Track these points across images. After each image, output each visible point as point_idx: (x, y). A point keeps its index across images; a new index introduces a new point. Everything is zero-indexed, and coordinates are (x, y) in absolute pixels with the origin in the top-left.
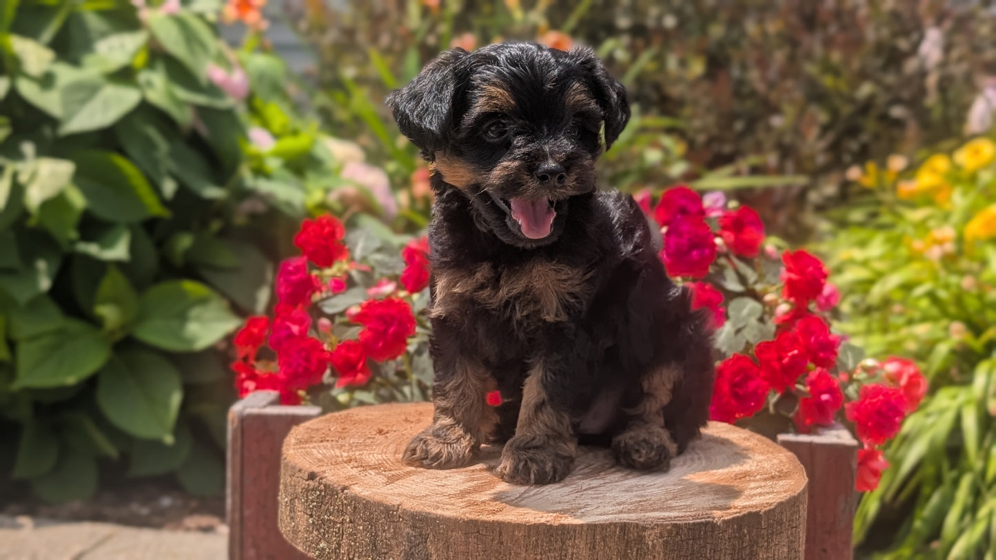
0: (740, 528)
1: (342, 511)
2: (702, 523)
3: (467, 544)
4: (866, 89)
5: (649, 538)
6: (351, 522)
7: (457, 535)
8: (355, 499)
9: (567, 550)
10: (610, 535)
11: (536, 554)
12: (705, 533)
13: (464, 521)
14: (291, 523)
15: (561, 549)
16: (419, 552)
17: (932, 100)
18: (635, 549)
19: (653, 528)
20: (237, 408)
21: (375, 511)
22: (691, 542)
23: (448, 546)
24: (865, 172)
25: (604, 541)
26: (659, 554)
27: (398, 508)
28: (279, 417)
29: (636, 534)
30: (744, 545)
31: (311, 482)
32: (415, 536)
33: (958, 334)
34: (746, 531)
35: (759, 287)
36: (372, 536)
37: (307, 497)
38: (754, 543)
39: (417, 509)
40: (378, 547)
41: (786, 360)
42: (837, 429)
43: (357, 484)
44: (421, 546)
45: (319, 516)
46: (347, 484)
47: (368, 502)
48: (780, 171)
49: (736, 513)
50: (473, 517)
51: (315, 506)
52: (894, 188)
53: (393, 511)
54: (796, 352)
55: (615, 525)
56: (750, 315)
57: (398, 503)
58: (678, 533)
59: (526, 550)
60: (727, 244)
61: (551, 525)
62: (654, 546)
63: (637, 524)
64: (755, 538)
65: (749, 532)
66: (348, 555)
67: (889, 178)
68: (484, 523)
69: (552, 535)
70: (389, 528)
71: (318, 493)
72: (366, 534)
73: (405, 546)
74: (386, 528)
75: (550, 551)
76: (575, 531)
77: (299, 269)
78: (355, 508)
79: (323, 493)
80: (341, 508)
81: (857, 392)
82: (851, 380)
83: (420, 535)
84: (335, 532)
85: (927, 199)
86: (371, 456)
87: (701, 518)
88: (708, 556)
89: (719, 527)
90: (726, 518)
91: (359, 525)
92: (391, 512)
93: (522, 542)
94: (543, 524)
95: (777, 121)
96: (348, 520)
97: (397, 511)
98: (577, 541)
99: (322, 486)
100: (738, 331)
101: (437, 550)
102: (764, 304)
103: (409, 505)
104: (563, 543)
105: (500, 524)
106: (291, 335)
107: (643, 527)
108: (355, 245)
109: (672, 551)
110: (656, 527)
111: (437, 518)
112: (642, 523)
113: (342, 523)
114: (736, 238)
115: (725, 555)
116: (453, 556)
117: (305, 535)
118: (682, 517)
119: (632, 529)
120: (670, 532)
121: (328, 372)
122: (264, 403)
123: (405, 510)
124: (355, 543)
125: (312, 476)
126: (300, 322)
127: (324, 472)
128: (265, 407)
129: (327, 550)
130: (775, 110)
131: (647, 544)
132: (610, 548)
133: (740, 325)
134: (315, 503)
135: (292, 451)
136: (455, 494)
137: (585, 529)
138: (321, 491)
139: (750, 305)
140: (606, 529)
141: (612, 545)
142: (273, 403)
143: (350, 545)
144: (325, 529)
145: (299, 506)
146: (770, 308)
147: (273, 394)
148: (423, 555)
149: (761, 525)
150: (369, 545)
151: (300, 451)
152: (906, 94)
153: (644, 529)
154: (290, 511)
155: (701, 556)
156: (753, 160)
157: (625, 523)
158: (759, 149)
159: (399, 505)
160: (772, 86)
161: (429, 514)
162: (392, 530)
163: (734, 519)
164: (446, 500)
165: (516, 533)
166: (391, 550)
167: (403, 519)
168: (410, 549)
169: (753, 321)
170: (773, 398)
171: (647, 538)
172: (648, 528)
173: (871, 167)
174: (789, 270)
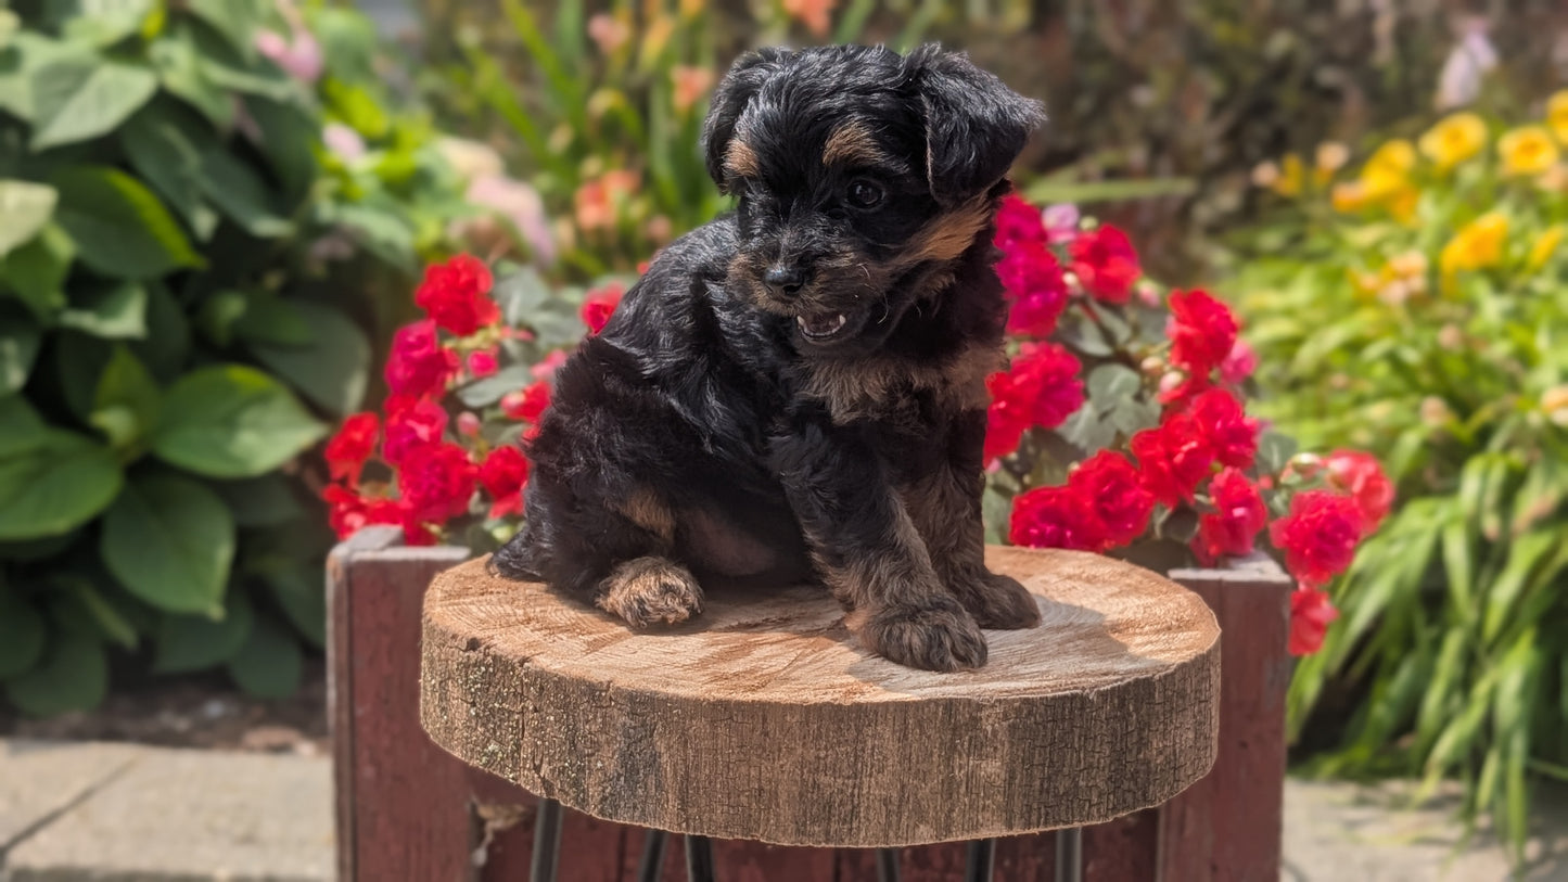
0: (1122, 704)
1: (522, 694)
2: (1066, 696)
3: (715, 736)
4: (1280, 43)
5: (987, 720)
6: (535, 710)
7: (699, 726)
8: (542, 675)
9: (865, 742)
10: (928, 718)
11: (819, 749)
12: (1071, 711)
13: (709, 703)
14: (442, 717)
15: (856, 740)
16: (641, 751)
17: (1384, 55)
18: (967, 738)
19: (993, 706)
20: (340, 553)
21: (573, 692)
22: (1049, 725)
23: (686, 742)
24: (1282, 171)
25: (921, 727)
26: (1003, 745)
27: (608, 687)
28: (405, 565)
29: (967, 716)
30: (1130, 729)
31: (471, 654)
32: (634, 728)
33: (1434, 416)
34: (1131, 708)
35: (1134, 348)
36: (569, 730)
37: (467, 676)
38: (1144, 726)
39: (637, 686)
40: (580, 746)
41: (1179, 458)
42: (1258, 560)
43: (542, 653)
44: (644, 742)
45: (486, 705)
46: (527, 654)
47: (561, 679)
48: (1150, 172)
49: (1116, 681)
50: (721, 695)
51: (479, 690)
52: (1327, 195)
53: (601, 691)
54: (1194, 444)
55: (936, 702)
56: (1120, 391)
57: (608, 679)
58: (1030, 713)
59: (804, 744)
60: (1082, 282)
61: (840, 706)
62: (995, 732)
63: (969, 700)
64: (1146, 718)
65: (1137, 710)
66: (533, 759)
67: (1319, 180)
68: (739, 704)
69: (842, 720)
70: (595, 717)
71: (483, 669)
72: (560, 728)
73: (620, 743)
74: (591, 717)
75: (839, 743)
76: (876, 713)
77: (423, 341)
78: (542, 688)
79: (491, 670)
80: (519, 690)
81: (1286, 503)
82: (1277, 486)
83: (642, 726)
84: (512, 727)
85: (1380, 211)
86: (559, 613)
87: (1065, 690)
88: (1077, 746)
89: (1092, 702)
90: (1102, 689)
91: (548, 714)
92: (598, 693)
93: (798, 732)
94: (828, 703)
95: (1144, 97)
96: (531, 708)
97: (606, 691)
98: (879, 728)
99: (489, 658)
100: (1103, 416)
101: (669, 748)
102: (1143, 373)
103: (624, 682)
104: (859, 731)
105: (763, 705)
106: (417, 441)
107: (978, 704)
108: (508, 299)
109: (1022, 739)
110: (997, 704)
111: (668, 699)
112: (976, 699)
113: (522, 713)
114: (1098, 275)
115: (1101, 745)
116: (694, 756)
117: (465, 734)
118: (1035, 688)
119: (961, 708)
120: (1018, 711)
121: (476, 496)
122: (380, 544)
123: (618, 688)
124: (544, 742)
125: (473, 644)
126: (429, 420)
127: (492, 638)
128: (383, 549)
129: (500, 755)
130: (1139, 77)
131: (985, 730)
132: (929, 737)
133: (1107, 407)
134: (479, 685)
135: (438, 609)
136: (692, 665)
137: (891, 709)
138: (487, 666)
139: (1122, 375)
140: (923, 709)
141: (931, 732)
142: (394, 544)
143: (537, 746)
144: (495, 724)
145: (454, 691)
146: (1151, 380)
147: (395, 530)
148: (648, 756)
149: (1154, 698)
150: (565, 744)
151: (450, 608)
152: (1344, 47)
153: (980, 707)
154: (441, 700)
155: (1066, 745)
156: (1107, 157)
157: (951, 699)
158: (1115, 139)
159: (609, 682)
160: (1133, 39)
161: (656, 693)
162: (600, 720)
163: (1113, 689)
164: (679, 672)
165: (788, 718)
166: (598, 751)
167: (617, 703)
168: (628, 747)
169: (1127, 399)
170: (1161, 516)
171: (984, 721)
172: (985, 706)
173: (1293, 163)
174: (1181, 321)
